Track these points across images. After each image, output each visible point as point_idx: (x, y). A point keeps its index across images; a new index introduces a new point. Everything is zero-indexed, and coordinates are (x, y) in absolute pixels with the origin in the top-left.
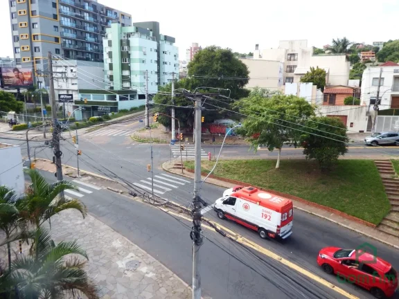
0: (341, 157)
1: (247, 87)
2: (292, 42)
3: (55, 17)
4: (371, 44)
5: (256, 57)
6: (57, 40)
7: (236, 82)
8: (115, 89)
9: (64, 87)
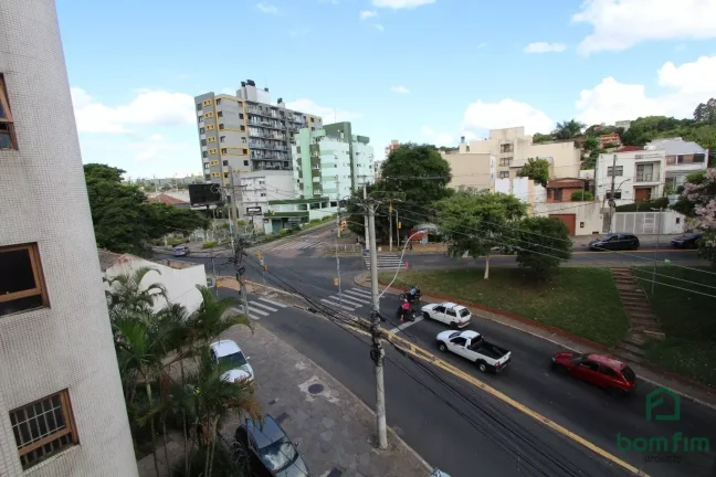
0: (563, 265)
1: (449, 186)
2: (504, 131)
3: (243, 128)
4: (614, 124)
5: (463, 150)
6: (245, 151)
7: (438, 181)
8: (306, 198)
9: (253, 200)
